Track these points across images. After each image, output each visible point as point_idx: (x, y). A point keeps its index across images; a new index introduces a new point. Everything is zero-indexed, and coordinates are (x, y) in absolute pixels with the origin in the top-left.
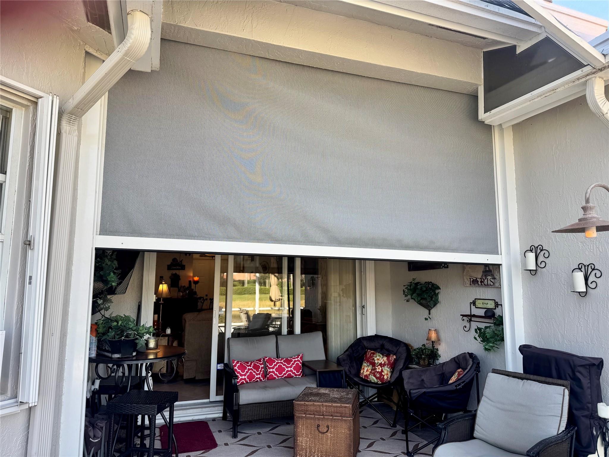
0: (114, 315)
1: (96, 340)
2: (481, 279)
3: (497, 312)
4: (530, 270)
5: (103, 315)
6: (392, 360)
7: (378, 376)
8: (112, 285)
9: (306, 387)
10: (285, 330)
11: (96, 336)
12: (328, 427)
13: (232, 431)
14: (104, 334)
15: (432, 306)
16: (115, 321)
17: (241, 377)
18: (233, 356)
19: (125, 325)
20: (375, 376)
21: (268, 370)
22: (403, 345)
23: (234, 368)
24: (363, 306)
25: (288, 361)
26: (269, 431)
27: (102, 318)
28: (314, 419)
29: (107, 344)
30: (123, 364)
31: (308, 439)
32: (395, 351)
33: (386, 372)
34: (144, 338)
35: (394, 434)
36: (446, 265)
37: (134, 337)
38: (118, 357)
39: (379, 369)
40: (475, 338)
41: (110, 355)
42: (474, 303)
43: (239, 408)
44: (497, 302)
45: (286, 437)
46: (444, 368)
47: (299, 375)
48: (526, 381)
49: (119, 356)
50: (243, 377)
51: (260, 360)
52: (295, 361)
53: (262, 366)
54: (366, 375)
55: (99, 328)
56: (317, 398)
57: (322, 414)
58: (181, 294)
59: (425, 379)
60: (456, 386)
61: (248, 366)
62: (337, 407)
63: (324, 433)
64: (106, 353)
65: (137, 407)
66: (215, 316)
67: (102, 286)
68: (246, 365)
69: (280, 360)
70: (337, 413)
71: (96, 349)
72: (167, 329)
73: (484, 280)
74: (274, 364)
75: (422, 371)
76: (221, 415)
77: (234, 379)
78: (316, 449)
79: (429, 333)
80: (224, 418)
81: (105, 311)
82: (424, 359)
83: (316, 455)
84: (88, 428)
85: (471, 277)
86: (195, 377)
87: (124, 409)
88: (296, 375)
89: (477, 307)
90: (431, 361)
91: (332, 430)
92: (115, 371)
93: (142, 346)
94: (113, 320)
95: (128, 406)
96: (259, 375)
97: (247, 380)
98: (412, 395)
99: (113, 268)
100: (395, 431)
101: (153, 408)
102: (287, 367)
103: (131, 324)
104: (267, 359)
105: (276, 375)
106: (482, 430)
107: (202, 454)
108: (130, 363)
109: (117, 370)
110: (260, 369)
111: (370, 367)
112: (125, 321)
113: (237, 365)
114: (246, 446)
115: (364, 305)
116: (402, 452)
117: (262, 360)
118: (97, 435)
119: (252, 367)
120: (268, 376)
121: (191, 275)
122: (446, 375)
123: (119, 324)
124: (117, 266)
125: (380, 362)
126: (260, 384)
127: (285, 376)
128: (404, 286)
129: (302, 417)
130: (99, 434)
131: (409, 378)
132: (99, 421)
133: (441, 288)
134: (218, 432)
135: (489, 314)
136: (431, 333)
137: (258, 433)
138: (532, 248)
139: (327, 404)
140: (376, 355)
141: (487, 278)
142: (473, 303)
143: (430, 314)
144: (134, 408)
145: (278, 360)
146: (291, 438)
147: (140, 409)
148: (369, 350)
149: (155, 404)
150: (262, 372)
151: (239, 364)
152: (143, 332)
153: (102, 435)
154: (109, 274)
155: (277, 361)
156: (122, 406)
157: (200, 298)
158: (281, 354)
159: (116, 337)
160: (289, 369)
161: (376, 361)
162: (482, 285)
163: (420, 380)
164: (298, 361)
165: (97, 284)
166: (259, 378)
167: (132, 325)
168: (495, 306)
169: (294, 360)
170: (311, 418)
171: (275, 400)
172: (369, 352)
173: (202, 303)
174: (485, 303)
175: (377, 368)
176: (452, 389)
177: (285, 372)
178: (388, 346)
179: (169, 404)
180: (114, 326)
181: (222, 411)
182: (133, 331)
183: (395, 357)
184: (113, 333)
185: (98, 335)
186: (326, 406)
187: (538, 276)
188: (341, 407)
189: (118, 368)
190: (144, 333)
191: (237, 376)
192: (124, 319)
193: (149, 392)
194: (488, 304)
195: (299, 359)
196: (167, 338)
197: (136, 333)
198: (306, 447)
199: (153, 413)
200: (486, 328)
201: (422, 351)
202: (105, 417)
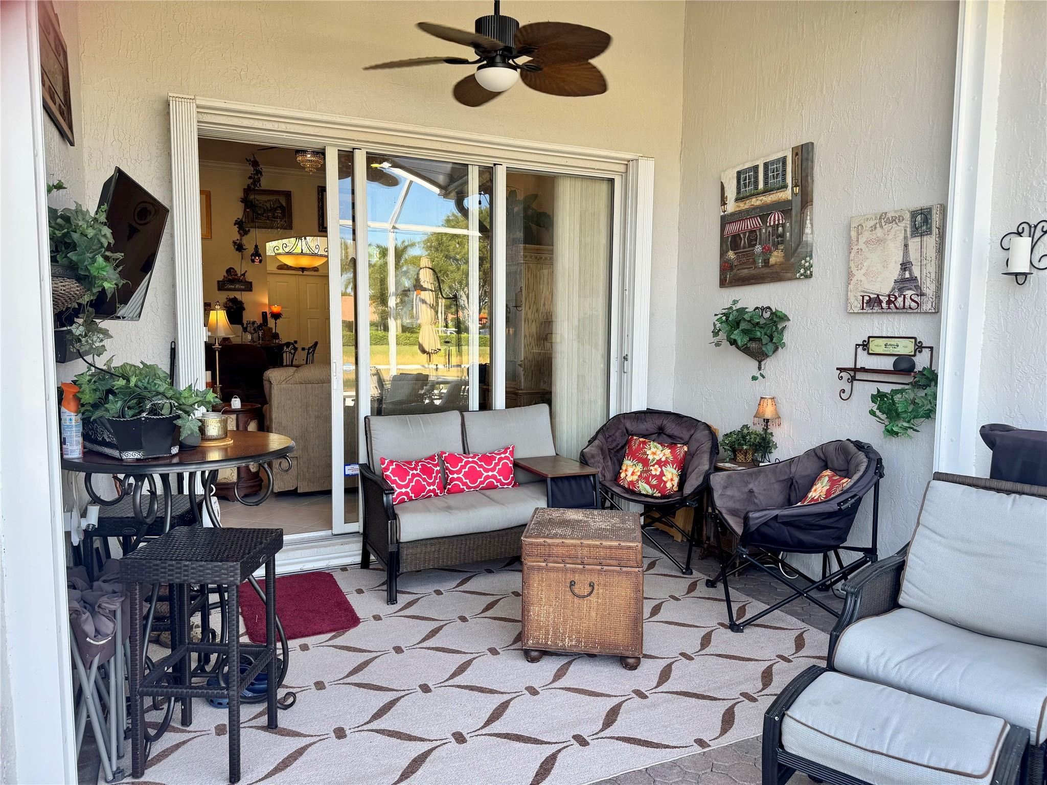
0: (117, 363)
1: (79, 421)
2: (889, 296)
3: (921, 361)
4: (1016, 274)
5: (91, 365)
6: (679, 454)
7: (654, 482)
8: (104, 289)
9: (537, 509)
10: (474, 402)
11: (77, 412)
12: (592, 585)
13: (387, 590)
14: (96, 406)
15: (770, 353)
16: (120, 377)
17: (399, 491)
18: (379, 452)
19: (145, 385)
20: (648, 483)
21: (448, 476)
22: (702, 427)
23: (385, 473)
24: (624, 358)
25: (487, 459)
26: (456, 587)
27: (90, 370)
28: (565, 570)
29: (106, 428)
30: (150, 473)
31: (551, 610)
32: (686, 436)
33: (671, 476)
34: (194, 415)
35: (692, 587)
36: (809, 272)
37: (170, 414)
38: (136, 459)
39: (655, 470)
40: (872, 413)
41: (115, 453)
42: (865, 345)
43: (398, 548)
44: (920, 342)
45: (490, 599)
46: (793, 469)
47: (508, 484)
48: (1018, 496)
49: (139, 457)
50: (404, 490)
51: (432, 458)
52: (500, 459)
53: (438, 468)
54: (632, 482)
55: (83, 392)
56: (569, 532)
57: (579, 562)
58: (249, 337)
59: (755, 489)
60: (839, 504)
61: (412, 469)
62: (610, 547)
63: (584, 597)
64: (106, 449)
65: (193, 568)
66: (334, 374)
67: (77, 290)
68: (408, 467)
69: (472, 458)
70: (611, 558)
71: (80, 439)
72: (233, 400)
73: (896, 298)
74: (460, 464)
75: (750, 475)
76: (358, 559)
77: (386, 494)
78: (568, 626)
79: (762, 404)
80: (365, 564)
81: (95, 356)
82: (746, 453)
83: (567, 638)
84: (80, 614)
85: (865, 294)
86: (297, 488)
87: (162, 573)
88: (503, 484)
89: (870, 352)
90: (758, 456)
91: (601, 591)
92: (133, 488)
93: (192, 433)
94: (117, 376)
95: (172, 565)
96: (433, 486)
97: (411, 495)
98: (751, 522)
99: (102, 246)
100: (691, 581)
101: (232, 569)
102: (487, 470)
103: (160, 383)
104: (447, 455)
105: (465, 484)
106: (921, 594)
107: (330, 639)
108: (164, 470)
109: (138, 487)
110: (435, 475)
111: (639, 467)
112: (146, 377)
113: (391, 467)
114: (417, 619)
115: (627, 355)
116: (719, 624)
117: (436, 458)
118: (103, 629)
119: (418, 472)
120: (450, 487)
121: (266, 301)
122: (796, 481)
123: (132, 384)
124: (112, 241)
125: (657, 458)
126: (435, 500)
127: (481, 486)
128: (716, 315)
129: (540, 569)
130: (107, 626)
131: (725, 487)
132: (105, 598)
133: (791, 318)
134: (355, 592)
135: (904, 366)
136: (765, 405)
137: (435, 591)
138: (1023, 228)
139: (590, 542)
140: (649, 445)
141: (904, 294)
142: (863, 345)
143: (760, 368)
144: (185, 571)
145: (468, 458)
146: (501, 599)
147: (200, 571)
148: (635, 438)
149: (236, 561)
150: (438, 481)
151: (394, 467)
152: (191, 401)
153: (114, 628)
154: (94, 260)
155: (465, 460)
156: (157, 565)
157: (288, 344)
158: (473, 447)
159: (126, 413)
160: (490, 474)
161: (650, 457)
162: (889, 308)
163: (747, 490)
164: (506, 458)
165: (62, 284)
166: (434, 491)
167: (163, 387)
168: (915, 351)
169: (498, 457)
170: (557, 570)
171: (469, 532)
172: (636, 441)
173: (292, 354)
174: (890, 345)
175: (651, 468)
176: (831, 510)
177: (482, 479)
178: (671, 428)
179: (266, 557)
180: (120, 388)
181: (361, 552)
182: (167, 398)
183: (686, 448)
184: (119, 404)
185: (83, 409)
186: (589, 546)
187: (1029, 287)
188: (620, 547)
189: (140, 483)
190: (194, 404)
191: (393, 489)
192: (143, 372)
193: (215, 530)
194: (898, 346)
195: (507, 455)
196: (234, 416)
197: (176, 404)
198: (547, 623)
199: (232, 579)
200: (895, 392)
201: (744, 437)
202: (117, 587)
